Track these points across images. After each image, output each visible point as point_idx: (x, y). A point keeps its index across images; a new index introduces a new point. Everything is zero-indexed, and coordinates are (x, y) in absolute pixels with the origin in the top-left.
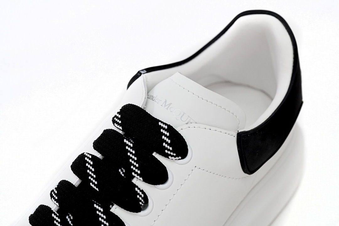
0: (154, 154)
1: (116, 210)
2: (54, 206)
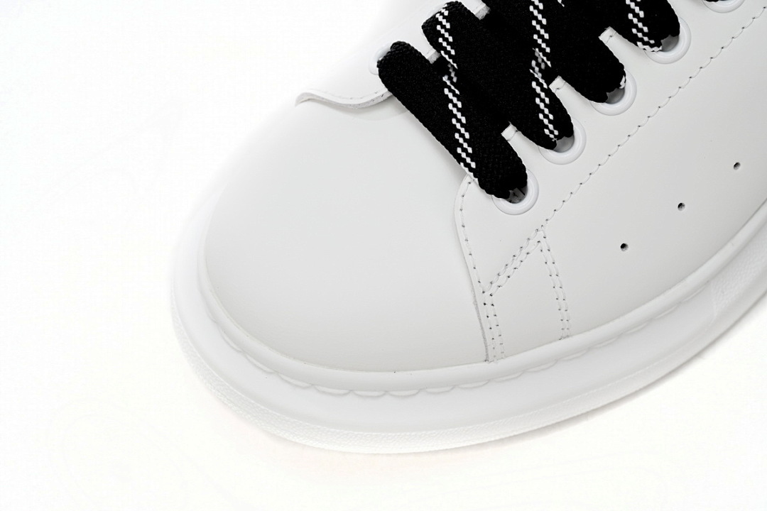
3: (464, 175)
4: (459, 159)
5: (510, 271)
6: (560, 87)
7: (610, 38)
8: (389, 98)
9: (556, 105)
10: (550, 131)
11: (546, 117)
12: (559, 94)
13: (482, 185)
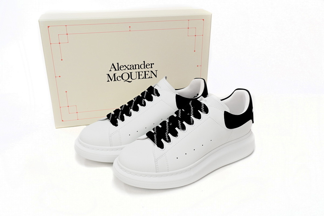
0: (199, 111)
1: (184, 123)
2: (168, 121)
3: (155, 145)
4: (155, 143)
5: (160, 158)
6: (169, 134)
7: (177, 129)
8: (147, 138)
9: (168, 136)
10: (167, 139)
11: (167, 138)
12: (169, 135)
13: (157, 146)
